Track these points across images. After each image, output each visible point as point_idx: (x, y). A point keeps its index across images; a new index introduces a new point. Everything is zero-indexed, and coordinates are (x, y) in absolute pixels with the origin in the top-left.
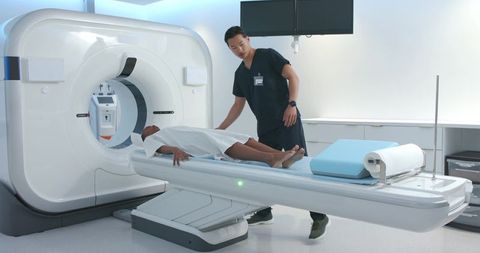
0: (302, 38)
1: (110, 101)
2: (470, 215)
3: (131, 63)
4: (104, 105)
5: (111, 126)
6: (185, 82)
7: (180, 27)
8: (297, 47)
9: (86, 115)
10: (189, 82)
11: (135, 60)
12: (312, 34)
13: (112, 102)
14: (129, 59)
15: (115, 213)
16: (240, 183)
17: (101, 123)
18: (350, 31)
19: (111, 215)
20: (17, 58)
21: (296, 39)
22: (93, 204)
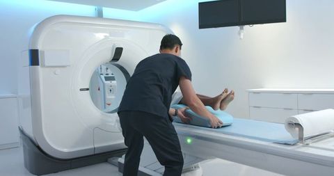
0: (246, 27)
3: (119, 52)
4: (108, 82)
5: (113, 97)
7: (159, 24)
8: (242, 34)
9: (88, 89)
11: (122, 49)
12: (253, 24)
13: (114, 80)
14: (117, 49)
15: (109, 159)
17: (107, 94)
18: (284, 20)
19: (106, 161)
20: (37, 50)
21: (242, 29)
22: (92, 153)
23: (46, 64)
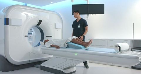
0: (90, 15)
1: (31, 34)
2: (139, 65)
5: (31, 41)
6: (55, 28)
8: (88, 18)
9: (27, 36)
10: (57, 27)
11: (42, 20)
13: (32, 34)
14: (40, 20)
16: (76, 54)
18: (103, 13)
19: (34, 66)
20: (8, 18)
21: (88, 16)
22: (29, 63)
23: (12, 25)
